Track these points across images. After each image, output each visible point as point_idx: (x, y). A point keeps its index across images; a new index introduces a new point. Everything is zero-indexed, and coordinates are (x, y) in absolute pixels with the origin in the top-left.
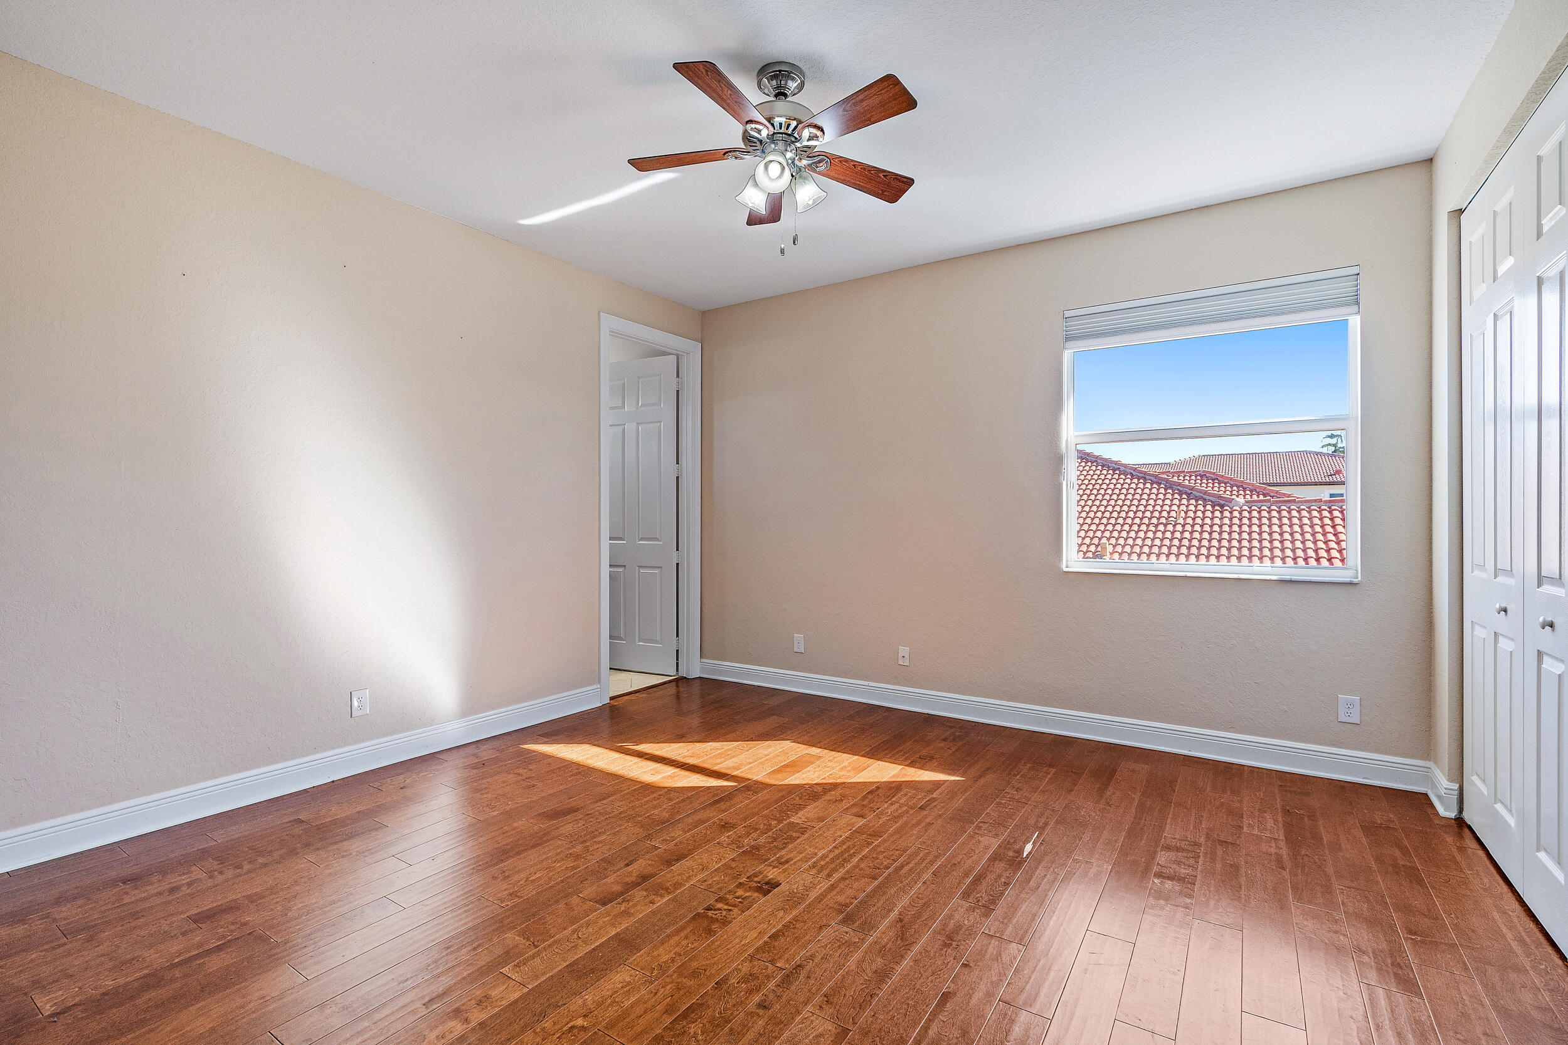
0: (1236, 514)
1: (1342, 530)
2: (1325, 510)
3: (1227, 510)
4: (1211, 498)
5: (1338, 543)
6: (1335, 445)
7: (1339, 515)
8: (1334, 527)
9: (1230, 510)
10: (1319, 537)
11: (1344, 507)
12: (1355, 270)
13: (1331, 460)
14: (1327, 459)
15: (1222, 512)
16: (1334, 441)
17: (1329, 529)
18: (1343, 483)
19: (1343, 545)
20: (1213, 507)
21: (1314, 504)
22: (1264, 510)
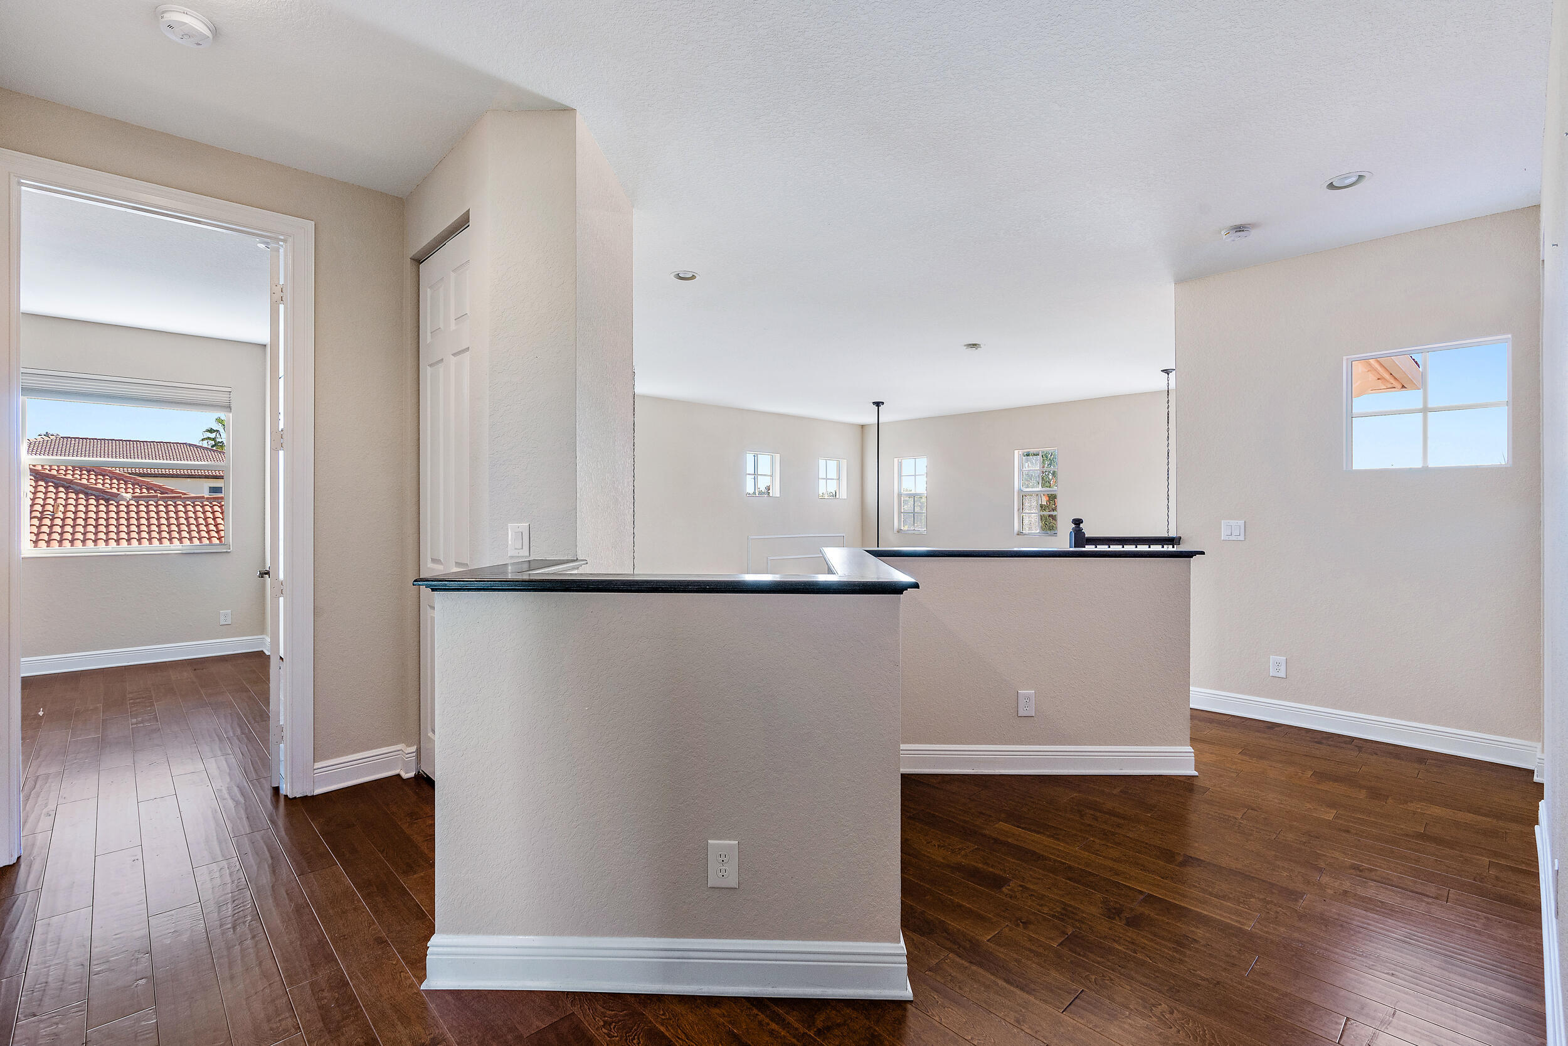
0: (123, 508)
1: (222, 522)
2: (207, 505)
3: (112, 504)
4: (94, 492)
5: (218, 532)
6: (214, 439)
7: (219, 510)
8: (214, 519)
9: (116, 504)
10: (203, 527)
11: (223, 503)
12: (229, 390)
13: (210, 454)
14: (206, 453)
15: (107, 506)
16: (213, 435)
17: (211, 521)
18: (221, 477)
19: (222, 533)
20: (97, 500)
21: (197, 500)
22: (152, 505)
